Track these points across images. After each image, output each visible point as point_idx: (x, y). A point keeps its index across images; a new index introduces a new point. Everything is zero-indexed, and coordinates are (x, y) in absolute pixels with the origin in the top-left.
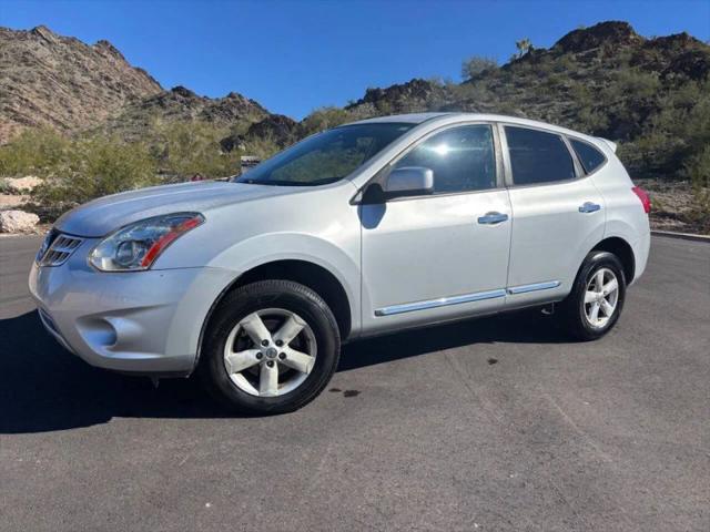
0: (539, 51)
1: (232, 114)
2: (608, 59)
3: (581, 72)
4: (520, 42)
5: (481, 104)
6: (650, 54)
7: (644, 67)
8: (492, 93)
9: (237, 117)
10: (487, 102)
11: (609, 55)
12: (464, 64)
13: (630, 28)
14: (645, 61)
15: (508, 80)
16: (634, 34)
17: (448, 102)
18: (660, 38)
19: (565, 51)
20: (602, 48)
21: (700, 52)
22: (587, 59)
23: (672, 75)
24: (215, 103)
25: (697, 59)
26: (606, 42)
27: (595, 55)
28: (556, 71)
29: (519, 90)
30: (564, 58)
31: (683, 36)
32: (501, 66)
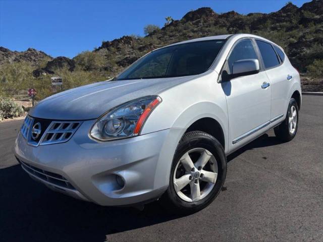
0: (176, 21)
1: (31, 58)
2: (205, 24)
3: (195, 29)
4: (167, 18)
5: (156, 45)
6: (221, 21)
7: (220, 26)
8: (159, 40)
9: (35, 61)
10: (158, 44)
11: (205, 22)
12: (145, 28)
13: (212, 10)
14: (220, 23)
15: (165, 34)
16: (213, 12)
17: (142, 46)
18: (224, 14)
19: (187, 21)
20: (202, 19)
21: (240, 19)
22: (197, 24)
23: (231, 29)
24: (21, 54)
25: (240, 21)
26: (203, 16)
27: (199, 22)
28: (185, 29)
29: (171, 38)
30: (187, 24)
31: (233, 12)
32: (161, 28)
